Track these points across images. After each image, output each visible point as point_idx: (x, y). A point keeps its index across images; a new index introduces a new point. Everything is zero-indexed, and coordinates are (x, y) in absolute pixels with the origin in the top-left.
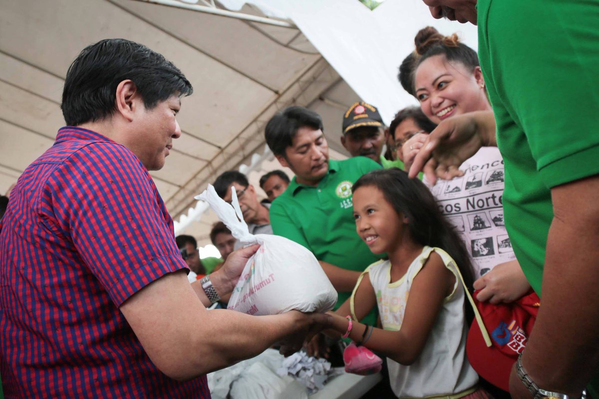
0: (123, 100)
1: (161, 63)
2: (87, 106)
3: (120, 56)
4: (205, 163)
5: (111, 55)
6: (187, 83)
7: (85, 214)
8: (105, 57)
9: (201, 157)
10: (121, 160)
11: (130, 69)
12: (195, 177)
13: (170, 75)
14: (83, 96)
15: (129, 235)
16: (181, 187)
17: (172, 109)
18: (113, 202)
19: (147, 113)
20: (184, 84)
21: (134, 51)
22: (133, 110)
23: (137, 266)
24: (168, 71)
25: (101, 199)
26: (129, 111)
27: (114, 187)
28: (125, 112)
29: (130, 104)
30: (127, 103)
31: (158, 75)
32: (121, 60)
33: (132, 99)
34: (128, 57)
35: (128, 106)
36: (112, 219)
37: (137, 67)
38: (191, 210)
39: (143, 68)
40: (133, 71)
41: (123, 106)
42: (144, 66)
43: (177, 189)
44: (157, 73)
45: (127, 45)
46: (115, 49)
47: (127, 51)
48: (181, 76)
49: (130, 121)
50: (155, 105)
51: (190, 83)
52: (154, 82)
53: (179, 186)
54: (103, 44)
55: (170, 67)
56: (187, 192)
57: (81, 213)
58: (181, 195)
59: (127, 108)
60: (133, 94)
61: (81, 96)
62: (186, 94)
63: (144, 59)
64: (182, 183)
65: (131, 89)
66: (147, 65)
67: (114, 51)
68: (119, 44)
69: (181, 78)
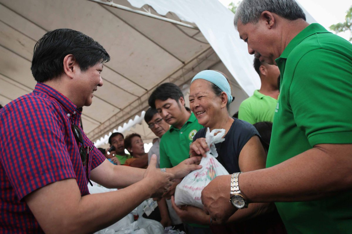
0: (68, 66)
1: (91, 44)
2: (46, 70)
3: (66, 41)
4: (137, 98)
5: (60, 40)
6: (107, 55)
7: (8, 144)
8: (57, 41)
9: (135, 94)
10: (36, 110)
11: (72, 48)
12: (130, 105)
13: (96, 51)
14: (44, 64)
15: (31, 158)
16: (121, 110)
17: (98, 70)
18: (25, 138)
19: (82, 73)
20: (104, 55)
21: (75, 37)
22: (74, 72)
23: (31, 178)
24: (95, 49)
25: (18, 136)
26: (71, 73)
27: (27, 128)
28: (69, 73)
29: (72, 68)
30: (70, 68)
31: (89, 51)
32: (66, 43)
33: (73, 65)
34: (70, 41)
35: (70, 70)
36: (22, 148)
37: (76, 47)
38: (125, 124)
39: (80, 47)
40: (74, 50)
41: (68, 70)
42: (81, 47)
43: (119, 110)
44: (88, 50)
45: (71, 33)
46: (63, 36)
47: (70, 37)
48: (103, 51)
49: (71, 78)
50: (87, 69)
51: (109, 54)
52: (86, 56)
53: (120, 109)
54: (56, 32)
55: (96, 46)
56: (124, 113)
57: (6, 144)
58: (120, 115)
59: (70, 71)
60: (73, 62)
61: (43, 64)
62: (106, 61)
63: (81, 42)
64: (122, 107)
65: (72, 60)
66: (82, 45)
67: (62, 37)
68: (66, 33)
69: (103, 52)
